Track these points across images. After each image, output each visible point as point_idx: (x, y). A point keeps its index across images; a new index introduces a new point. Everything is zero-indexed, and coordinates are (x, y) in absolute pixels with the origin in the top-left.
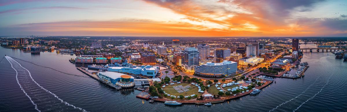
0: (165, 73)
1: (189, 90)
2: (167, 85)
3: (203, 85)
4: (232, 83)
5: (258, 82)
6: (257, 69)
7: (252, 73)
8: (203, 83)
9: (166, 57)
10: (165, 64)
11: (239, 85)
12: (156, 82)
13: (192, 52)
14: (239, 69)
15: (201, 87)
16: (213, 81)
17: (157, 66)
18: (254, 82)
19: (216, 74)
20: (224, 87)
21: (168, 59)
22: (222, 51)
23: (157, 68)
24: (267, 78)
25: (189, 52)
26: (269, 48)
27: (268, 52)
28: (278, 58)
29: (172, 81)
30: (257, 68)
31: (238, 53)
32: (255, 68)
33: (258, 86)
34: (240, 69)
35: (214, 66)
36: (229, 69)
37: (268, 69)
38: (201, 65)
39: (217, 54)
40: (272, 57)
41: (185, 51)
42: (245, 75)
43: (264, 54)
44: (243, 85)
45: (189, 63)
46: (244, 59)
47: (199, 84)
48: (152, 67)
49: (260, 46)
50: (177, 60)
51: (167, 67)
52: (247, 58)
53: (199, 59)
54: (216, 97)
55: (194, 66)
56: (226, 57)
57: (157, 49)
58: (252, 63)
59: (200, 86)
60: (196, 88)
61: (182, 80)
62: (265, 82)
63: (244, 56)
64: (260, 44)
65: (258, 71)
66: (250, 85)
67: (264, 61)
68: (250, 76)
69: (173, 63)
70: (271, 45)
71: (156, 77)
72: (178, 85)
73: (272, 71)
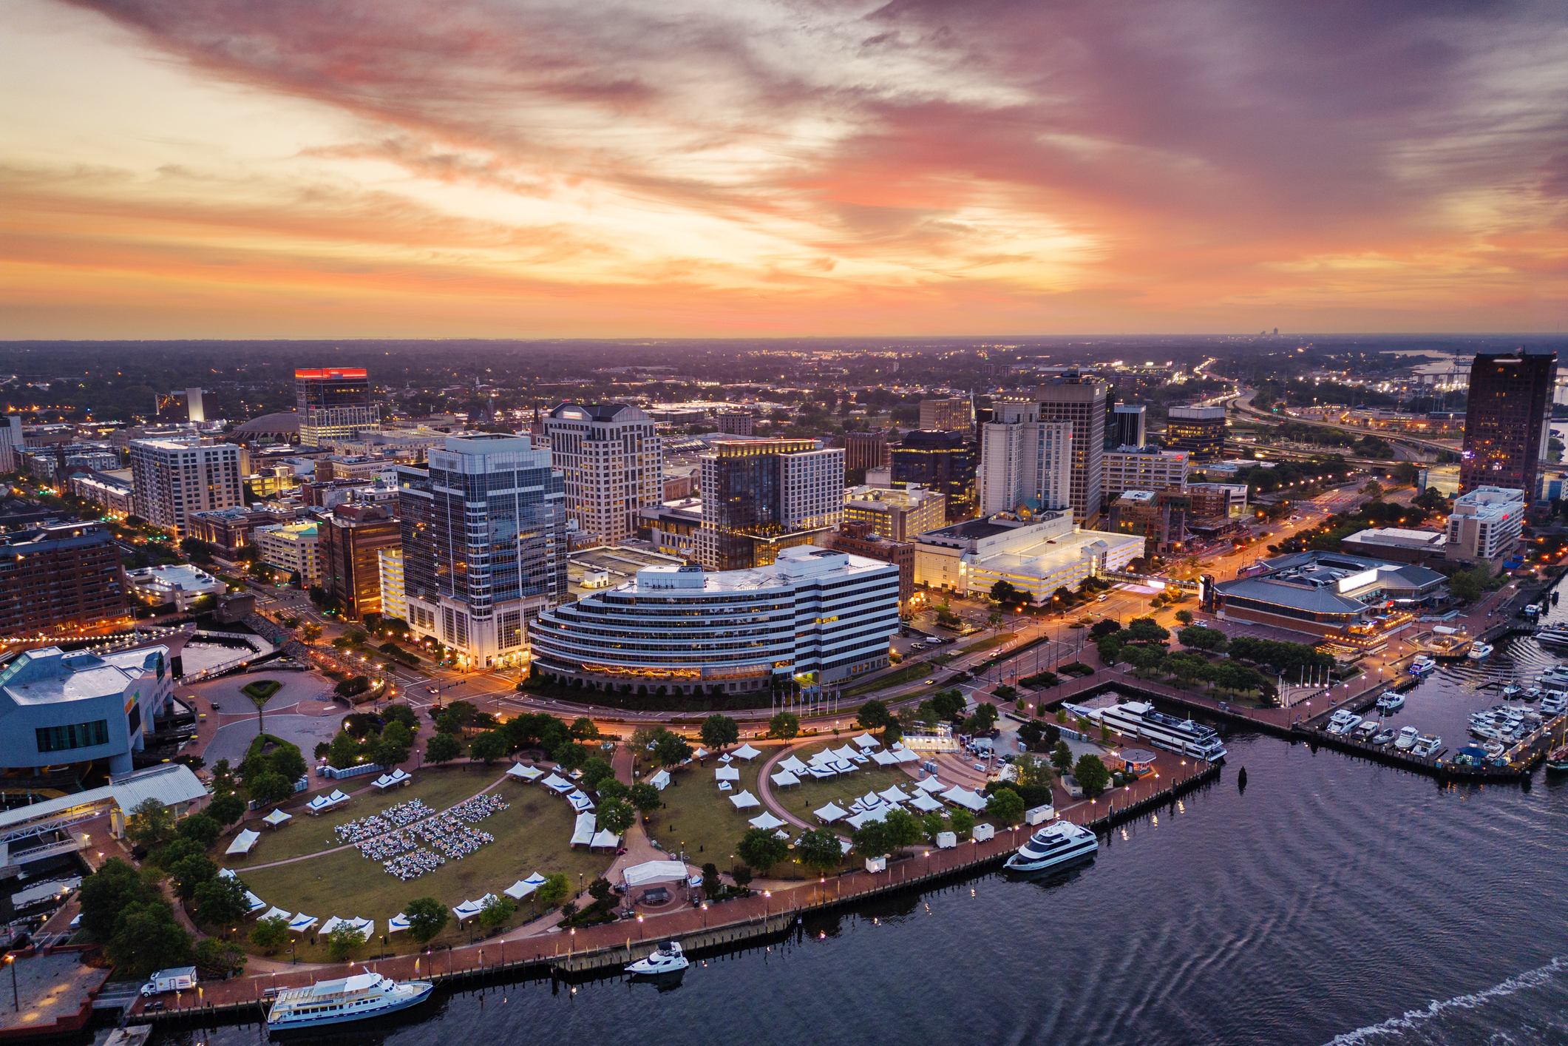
0: (245, 700)
1: (486, 836)
2: (277, 817)
3: (606, 772)
4: (857, 748)
5: (1078, 751)
6: (1073, 633)
7: (1028, 667)
8: (608, 754)
9: (240, 544)
10: (233, 616)
11: (913, 772)
12: (151, 809)
13: (503, 479)
14: (915, 624)
15: (591, 795)
16: (695, 734)
17: (143, 645)
18: (1043, 749)
19: (718, 670)
20: (785, 788)
21: (268, 557)
22: (773, 466)
23: (156, 663)
24: (1165, 723)
25: (473, 485)
26: (1204, 440)
27: (1184, 475)
28: (1291, 547)
29: (321, 774)
30: (1075, 619)
31: (910, 486)
32: (1054, 625)
33: (1076, 798)
34: (919, 623)
35: (698, 601)
36: (830, 620)
37: (1174, 643)
38: (584, 597)
39: (722, 496)
40: (1228, 528)
41: (437, 475)
42: (961, 678)
43: (1149, 495)
44: (946, 773)
45: (482, 582)
46: (964, 542)
47: (578, 774)
48: (93, 662)
49: (1111, 417)
50: (358, 561)
51: (258, 641)
52: (987, 528)
53: (567, 545)
54: (727, 881)
55: (521, 607)
56: (808, 522)
57: (127, 475)
58: (1030, 570)
59: (588, 786)
60: (552, 813)
61: (420, 751)
62: (1142, 761)
63: (964, 507)
64: (1110, 400)
65: (1086, 653)
66: (1005, 773)
67: (1142, 567)
68: (1006, 694)
69: (321, 599)
70: (1220, 414)
71: (147, 759)
72: (385, 806)
73: (1213, 665)
